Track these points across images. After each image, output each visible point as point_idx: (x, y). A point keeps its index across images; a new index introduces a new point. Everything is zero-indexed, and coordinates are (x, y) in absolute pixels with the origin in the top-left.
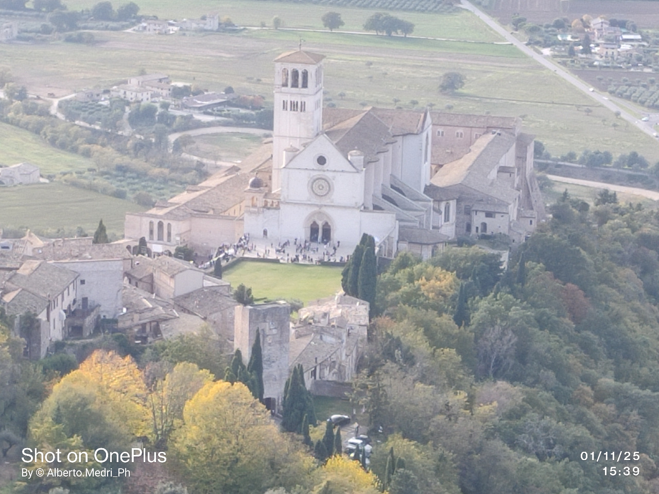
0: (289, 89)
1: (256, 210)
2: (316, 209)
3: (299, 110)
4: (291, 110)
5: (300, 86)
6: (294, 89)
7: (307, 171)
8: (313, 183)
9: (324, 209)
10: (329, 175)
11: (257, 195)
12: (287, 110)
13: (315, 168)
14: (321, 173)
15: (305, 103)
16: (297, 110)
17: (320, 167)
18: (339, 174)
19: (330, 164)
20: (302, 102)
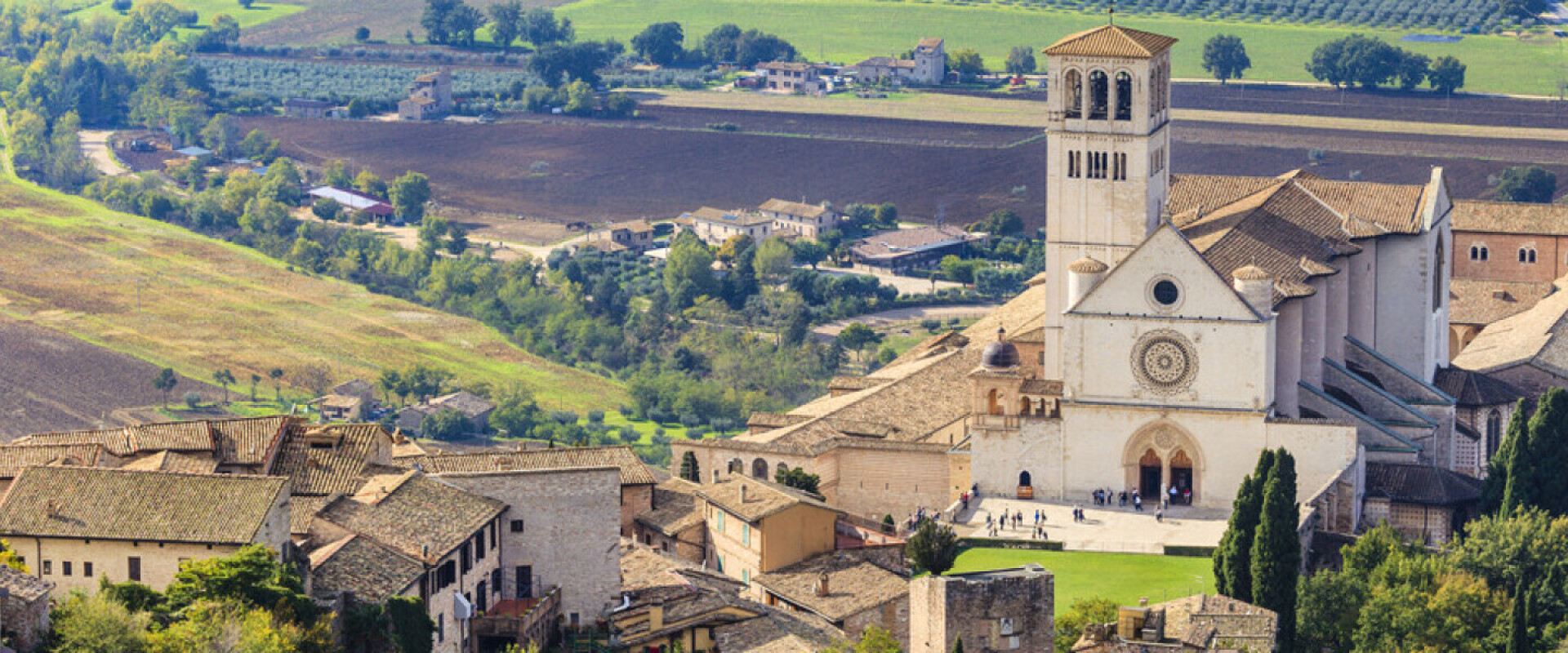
0: (1083, 123)
1: (1000, 421)
2: (1153, 417)
3: (1110, 175)
4: (1090, 176)
5: (1111, 113)
6: (1095, 125)
7: (1130, 324)
8: (1144, 352)
9: (1174, 417)
10: (1186, 330)
11: (1003, 387)
12: (1078, 176)
13: (1149, 313)
14: (1165, 325)
15: (1124, 155)
16: (1104, 177)
17: (1163, 309)
18: (1211, 326)
19: (1188, 303)
20: (1116, 155)
